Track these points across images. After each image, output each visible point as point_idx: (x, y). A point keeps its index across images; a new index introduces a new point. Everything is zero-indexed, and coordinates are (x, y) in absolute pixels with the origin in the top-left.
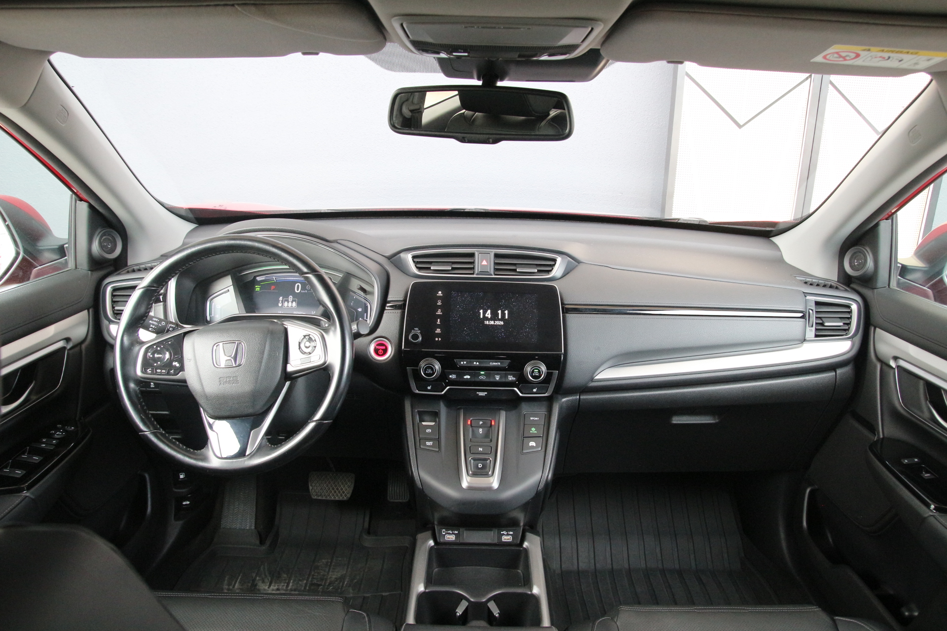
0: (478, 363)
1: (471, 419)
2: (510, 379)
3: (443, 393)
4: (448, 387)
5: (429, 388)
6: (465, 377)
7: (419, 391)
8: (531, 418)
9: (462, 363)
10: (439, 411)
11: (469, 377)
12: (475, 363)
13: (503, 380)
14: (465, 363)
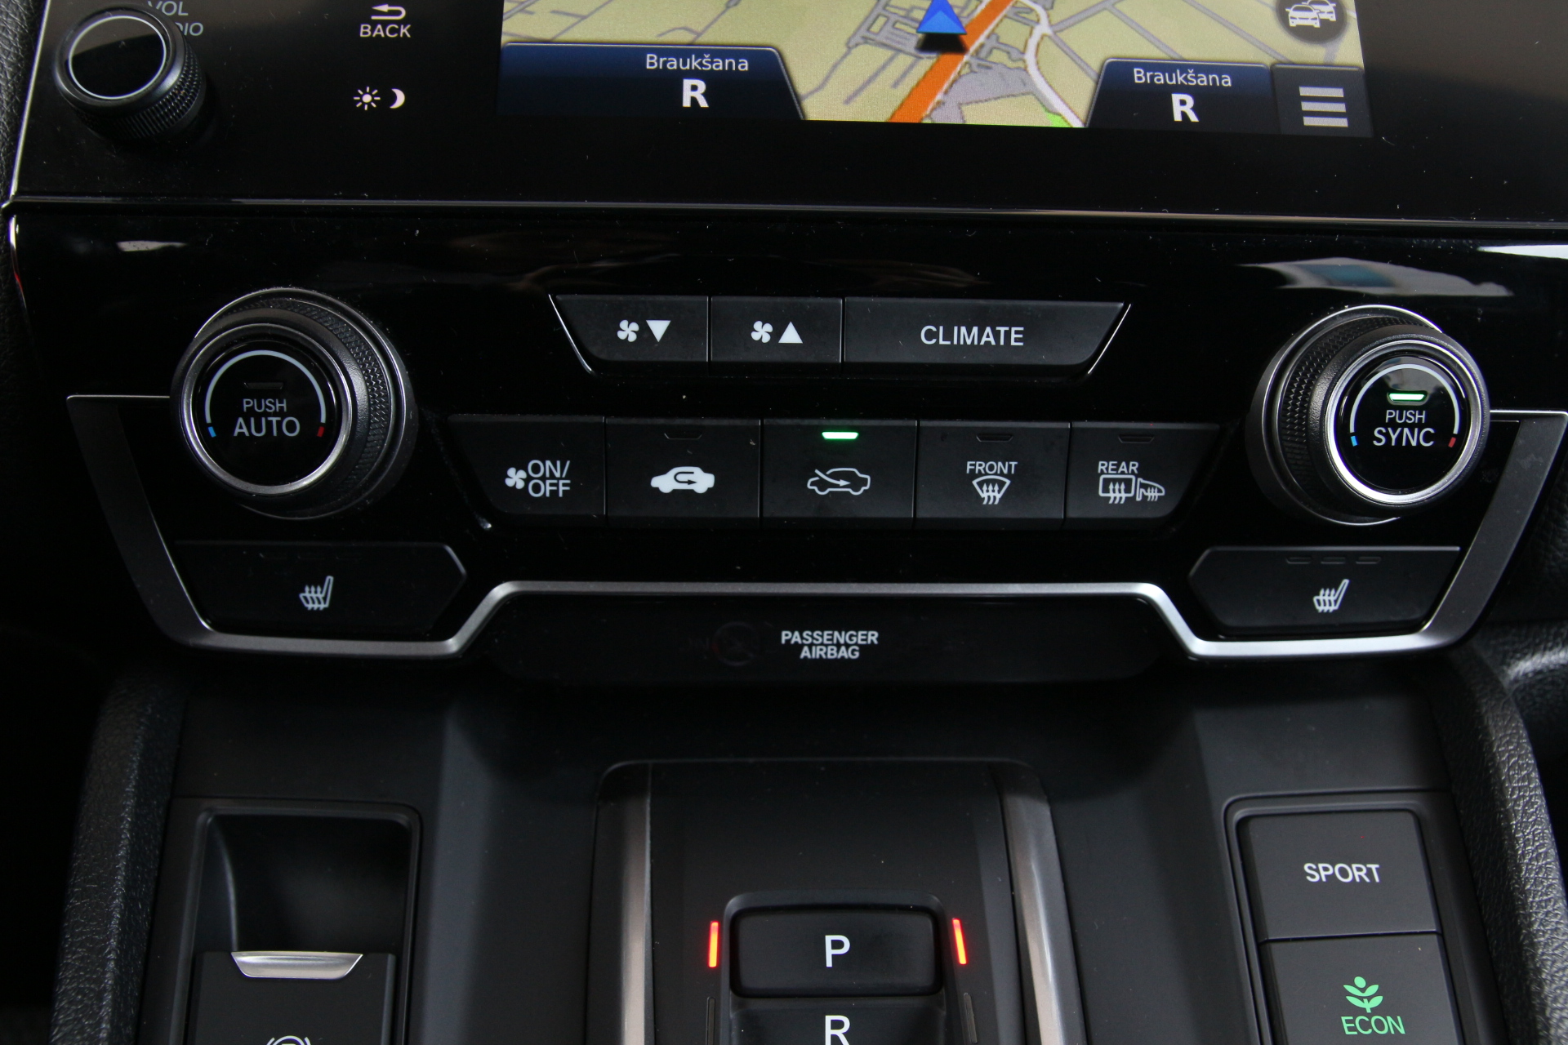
0: (791, 336)
1: (733, 905)
2: (1117, 495)
3: (453, 644)
4: (501, 591)
5: (315, 598)
6: (665, 483)
7: (220, 626)
8: (1318, 872)
9: (628, 331)
10: (426, 820)
11: (702, 481)
12: (762, 332)
13: (1047, 508)
14: (659, 328)
